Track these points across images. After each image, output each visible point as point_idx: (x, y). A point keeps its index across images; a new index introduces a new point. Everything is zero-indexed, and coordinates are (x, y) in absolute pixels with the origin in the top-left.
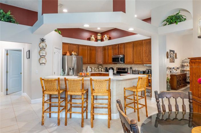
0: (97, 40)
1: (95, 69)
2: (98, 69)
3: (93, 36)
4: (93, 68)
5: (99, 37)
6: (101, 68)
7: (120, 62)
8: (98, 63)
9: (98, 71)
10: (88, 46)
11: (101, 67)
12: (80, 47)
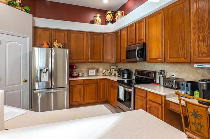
0: (105, 22)
1: (104, 71)
2: (108, 72)
3: (99, 15)
4: (100, 70)
5: (109, 17)
6: (114, 70)
7: (138, 59)
8: (106, 61)
9: (108, 74)
10: (87, 32)
11: (115, 67)
12: (73, 35)
